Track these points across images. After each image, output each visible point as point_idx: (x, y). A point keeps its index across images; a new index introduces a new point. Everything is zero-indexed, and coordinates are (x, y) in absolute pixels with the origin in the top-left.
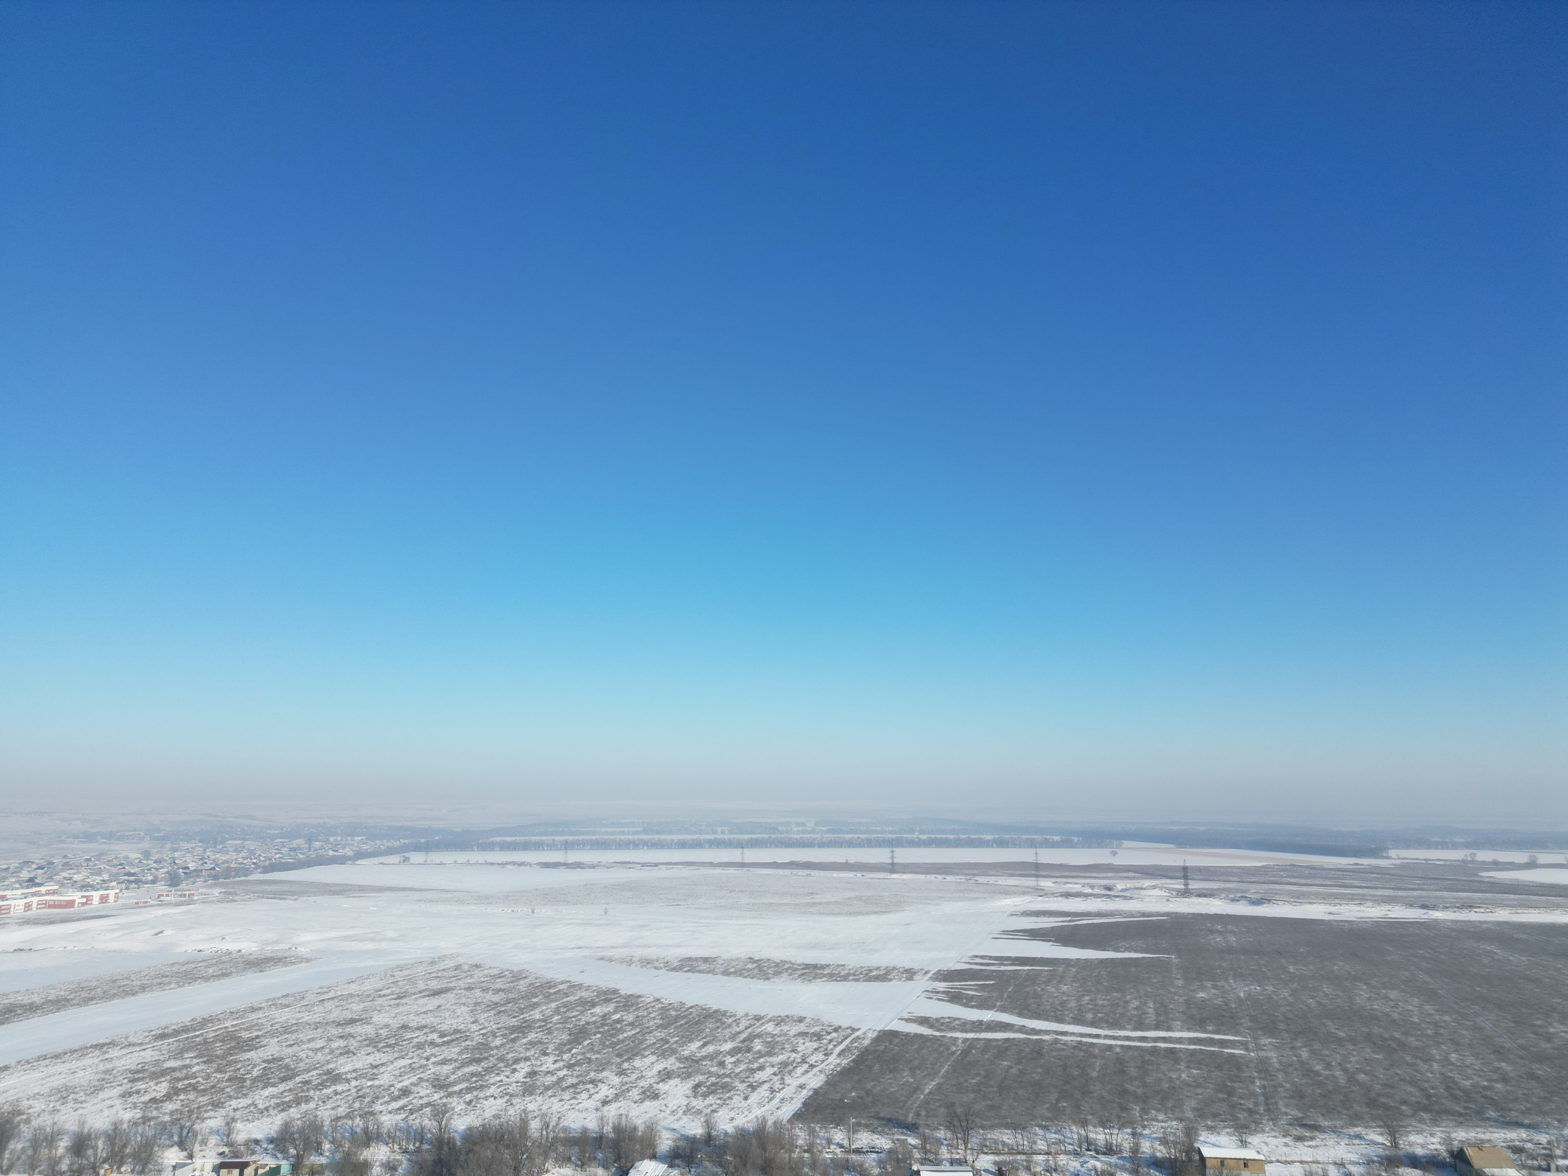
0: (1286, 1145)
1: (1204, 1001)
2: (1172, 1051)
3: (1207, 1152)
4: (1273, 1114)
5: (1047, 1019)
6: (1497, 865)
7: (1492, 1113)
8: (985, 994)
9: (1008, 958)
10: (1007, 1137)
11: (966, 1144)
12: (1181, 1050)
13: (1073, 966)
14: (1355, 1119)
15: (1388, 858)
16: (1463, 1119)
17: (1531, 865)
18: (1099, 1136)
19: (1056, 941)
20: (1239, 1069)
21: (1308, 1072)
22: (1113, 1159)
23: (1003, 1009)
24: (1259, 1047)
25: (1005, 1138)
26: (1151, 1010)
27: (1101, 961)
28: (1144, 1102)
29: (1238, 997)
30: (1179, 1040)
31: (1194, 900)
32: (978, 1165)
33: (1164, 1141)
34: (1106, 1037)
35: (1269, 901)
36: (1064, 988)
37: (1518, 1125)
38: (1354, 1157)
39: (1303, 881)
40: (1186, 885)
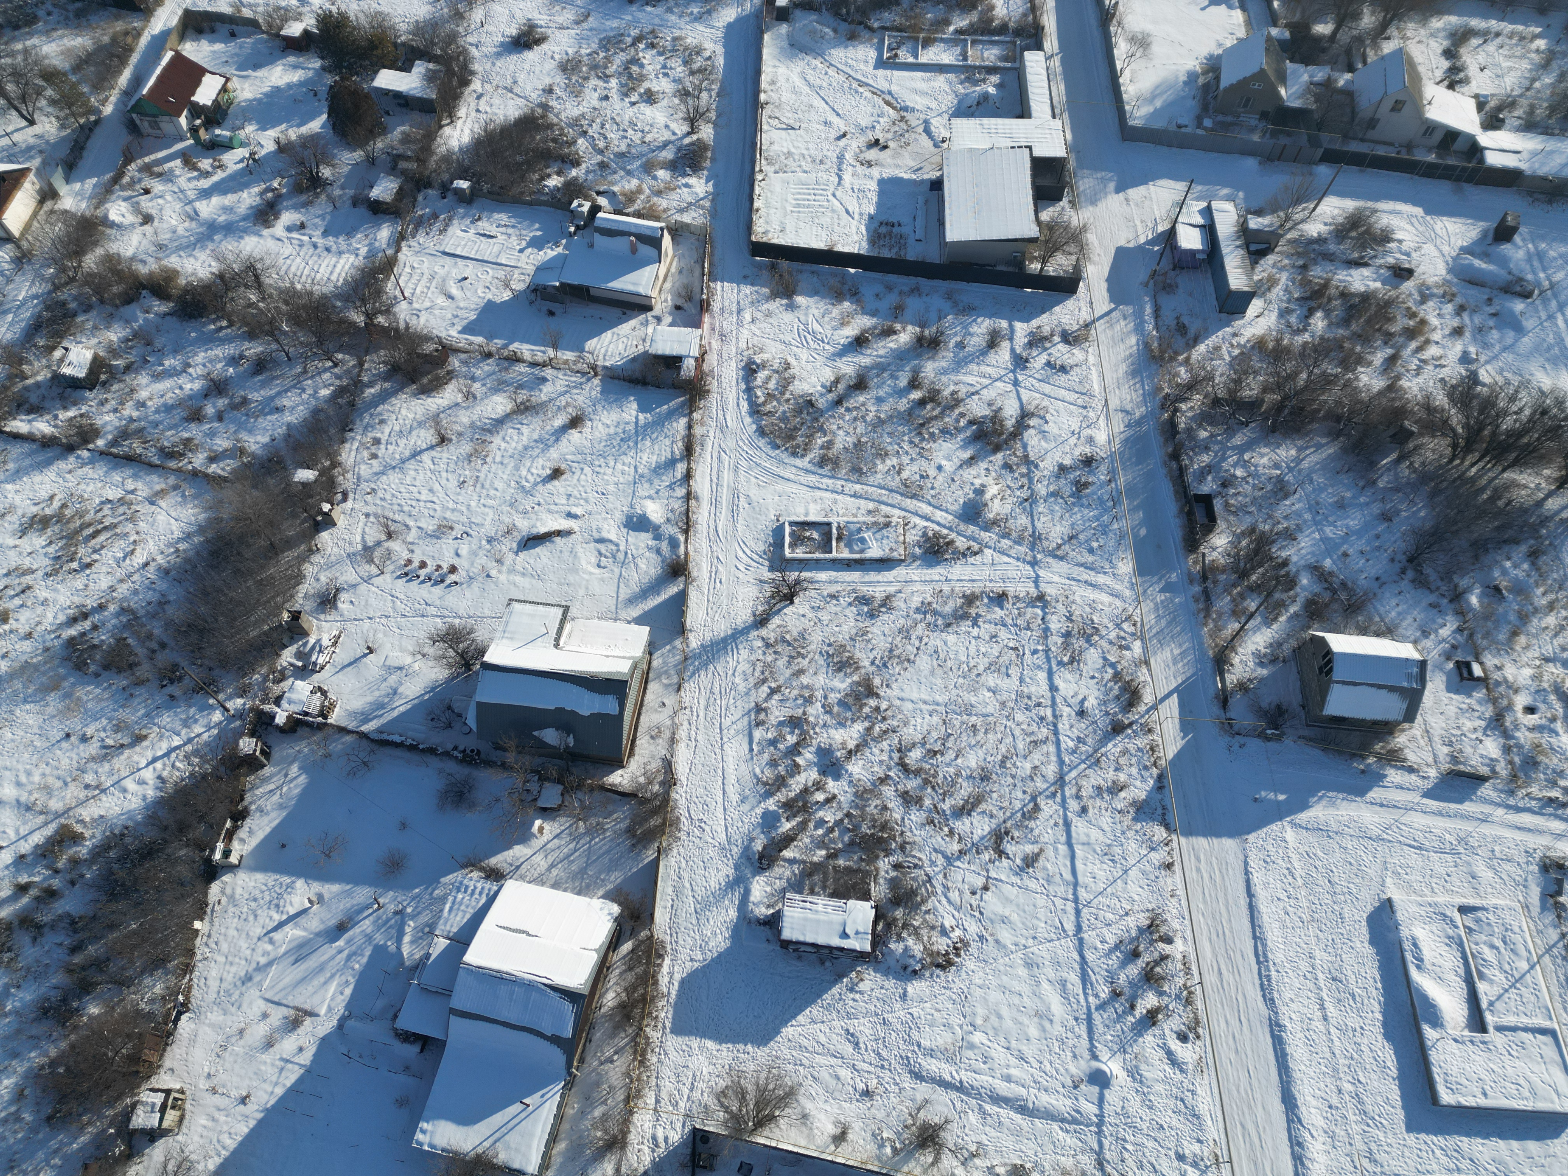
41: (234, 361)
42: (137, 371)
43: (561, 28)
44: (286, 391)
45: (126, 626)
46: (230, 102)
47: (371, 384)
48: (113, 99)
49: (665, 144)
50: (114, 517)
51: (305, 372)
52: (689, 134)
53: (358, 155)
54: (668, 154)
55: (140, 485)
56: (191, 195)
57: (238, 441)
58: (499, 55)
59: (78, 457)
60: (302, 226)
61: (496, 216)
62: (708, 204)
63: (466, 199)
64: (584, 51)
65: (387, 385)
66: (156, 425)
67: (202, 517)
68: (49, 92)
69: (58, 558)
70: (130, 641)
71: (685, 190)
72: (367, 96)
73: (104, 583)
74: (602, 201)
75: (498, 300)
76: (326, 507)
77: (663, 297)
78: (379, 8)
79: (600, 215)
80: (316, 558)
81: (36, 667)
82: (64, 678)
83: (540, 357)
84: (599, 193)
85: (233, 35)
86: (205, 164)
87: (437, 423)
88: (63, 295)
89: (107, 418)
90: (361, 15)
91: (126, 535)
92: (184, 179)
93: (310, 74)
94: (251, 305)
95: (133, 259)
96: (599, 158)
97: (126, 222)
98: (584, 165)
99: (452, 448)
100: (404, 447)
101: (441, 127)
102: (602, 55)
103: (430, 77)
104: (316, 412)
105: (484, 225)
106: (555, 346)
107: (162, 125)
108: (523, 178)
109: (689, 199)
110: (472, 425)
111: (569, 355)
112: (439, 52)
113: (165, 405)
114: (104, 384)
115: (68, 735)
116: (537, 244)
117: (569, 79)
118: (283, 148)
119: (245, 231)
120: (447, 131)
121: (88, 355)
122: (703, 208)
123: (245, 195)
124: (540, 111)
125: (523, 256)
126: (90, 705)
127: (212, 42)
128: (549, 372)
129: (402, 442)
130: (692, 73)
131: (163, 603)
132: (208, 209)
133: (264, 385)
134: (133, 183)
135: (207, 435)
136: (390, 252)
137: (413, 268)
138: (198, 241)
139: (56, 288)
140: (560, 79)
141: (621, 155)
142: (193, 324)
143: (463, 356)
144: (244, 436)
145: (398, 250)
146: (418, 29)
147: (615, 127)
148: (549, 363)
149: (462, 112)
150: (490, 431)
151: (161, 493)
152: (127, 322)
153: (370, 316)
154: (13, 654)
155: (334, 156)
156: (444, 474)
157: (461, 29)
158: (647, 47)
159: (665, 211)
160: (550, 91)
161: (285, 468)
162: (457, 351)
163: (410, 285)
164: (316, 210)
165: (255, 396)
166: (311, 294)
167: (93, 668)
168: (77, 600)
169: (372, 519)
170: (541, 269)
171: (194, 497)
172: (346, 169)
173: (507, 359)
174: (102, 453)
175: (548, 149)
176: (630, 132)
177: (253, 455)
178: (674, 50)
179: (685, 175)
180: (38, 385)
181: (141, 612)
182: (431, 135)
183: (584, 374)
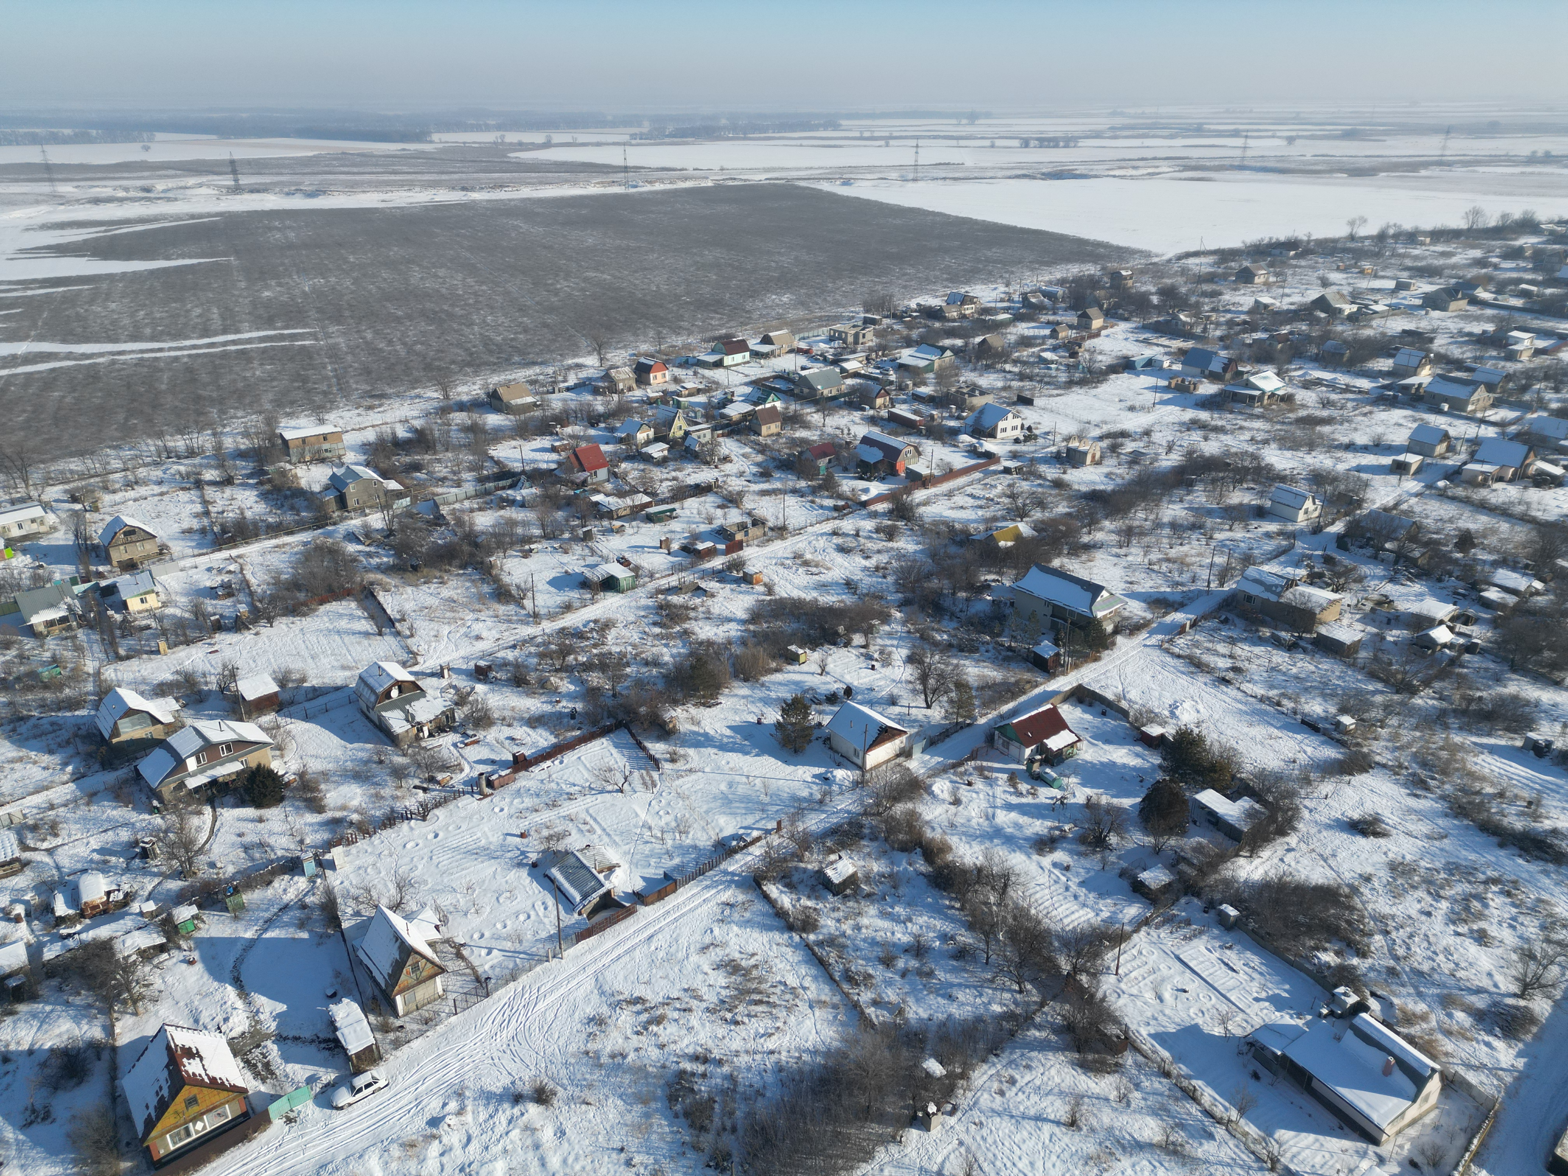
0: (359, 415)
1: (269, 299)
2: (243, 352)
3: (288, 435)
4: (345, 391)
5: (97, 341)
6: (522, 146)
7: (516, 359)
8: (13, 325)
9: (34, 281)
10: (75, 465)
11: (26, 481)
12: (252, 350)
13: (120, 281)
14: (415, 383)
15: (431, 142)
16: (497, 367)
17: (547, 145)
18: (179, 443)
19: (94, 255)
20: (311, 358)
21: (373, 351)
22: (197, 460)
23: (41, 338)
24: (328, 336)
25: (72, 467)
26: (215, 316)
27: (152, 273)
28: (221, 403)
29: (304, 292)
30: (249, 341)
31: (247, 196)
32: (45, 498)
33: (246, 434)
34: (170, 349)
35: (324, 192)
36: (113, 306)
37: (534, 363)
38: (415, 413)
39: (355, 170)
40: (236, 180)
41: (944, 937)
42: (872, 902)
43: (1409, 834)
44: (967, 987)
45: (724, 1092)
46: (1071, 756)
47: (1039, 1028)
48: (990, 716)
49: (1479, 991)
50: (780, 998)
51: (992, 981)
52: (1515, 995)
53: (1149, 840)
54: (1480, 1002)
55: (813, 987)
56: (999, 802)
57: (904, 1001)
58: (1329, 827)
59: (791, 938)
60: (1067, 868)
61: (1249, 954)
62: (1509, 1079)
63: (1226, 924)
64: (1423, 863)
65: (1053, 1037)
66: (857, 949)
67: (836, 1044)
68: (953, 695)
69: (723, 1002)
70: (716, 1106)
71: (1485, 1049)
72: (1185, 802)
73: (736, 1044)
74: (1373, 1003)
75: (1206, 1029)
76: (932, 1108)
77: (1400, 1140)
78: (1235, 746)
79: (1364, 1015)
80: (893, 1148)
81: (647, 1075)
82: (655, 1099)
83: (1219, 1111)
84: (1373, 994)
85: (1104, 714)
86: (1024, 787)
87: (1078, 1104)
88: (865, 821)
89: (829, 922)
90: (1217, 745)
91: (777, 1018)
92: (1002, 790)
93: (1147, 765)
94: (987, 904)
95: (927, 822)
96: (1392, 963)
97: (941, 796)
98: (1370, 961)
99: (1077, 1137)
100: (1031, 1104)
101: (1237, 855)
102: (1443, 875)
103: (1250, 814)
104: (979, 1019)
105: (1231, 956)
106: (1242, 1111)
107: (1011, 748)
108: (1296, 937)
109: (1485, 1061)
110: (1110, 1130)
111: (1253, 1130)
112: (1271, 799)
113: (873, 939)
114: (846, 896)
115: (622, 1150)
116: (1278, 1003)
117: (1395, 879)
118: (1090, 805)
119: (1020, 848)
120: (1241, 861)
121: (851, 870)
122: (1500, 1079)
123: (1038, 823)
124: (1347, 890)
125: (1257, 1006)
126: (654, 1137)
127: (1084, 711)
128: (1220, 1132)
129: (1034, 1098)
130: (1548, 941)
131: (759, 1093)
132: (1004, 818)
133: (954, 970)
134: (965, 773)
135: (885, 981)
136: (1128, 928)
137: (1140, 953)
138: (981, 836)
139: (865, 814)
140: (1384, 875)
141: (1420, 974)
142: (935, 892)
143: (1140, 1059)
144: (911, 1000)
145: (1137, 930)
146: (1262, 775)
147: (1425, 944)
148: (1227, 1124)
149: (1265, 853)
150: (1124, 1148)
151: (822, 1004)
152: (892, 863)
153: (1076, 969)
154: (642, 1053)
155: (1128, 831)
156: (1054, 1158)
157: (1303, 792)
158: (1502, 892)
159: (1447, 1054)
160: (1368, 879)
161: (923, 1049)
162: (1137, 1050)
163: (1129, 966)
164: (1086, 863)
165: (941, 975)
166: (1039, 922)
167: (678, 1107)
168: (710, 1044)
169: (963, 1150)
170: (1267, 1028)
171: (842, 1024)
172: (1131, 846)
173: (1183, 1089)
174: (807, 945)
175: (1338, 928)
176: (1441, 958)
177: (907, 1021)
178: (1532, 909)
179: (1491, 1033)
180: (805, 870)
181: (741, 1089)
182: (1223, 857)
183: (1259, 1159)
